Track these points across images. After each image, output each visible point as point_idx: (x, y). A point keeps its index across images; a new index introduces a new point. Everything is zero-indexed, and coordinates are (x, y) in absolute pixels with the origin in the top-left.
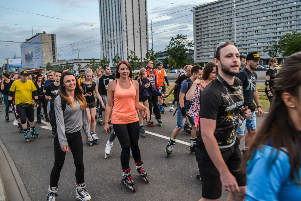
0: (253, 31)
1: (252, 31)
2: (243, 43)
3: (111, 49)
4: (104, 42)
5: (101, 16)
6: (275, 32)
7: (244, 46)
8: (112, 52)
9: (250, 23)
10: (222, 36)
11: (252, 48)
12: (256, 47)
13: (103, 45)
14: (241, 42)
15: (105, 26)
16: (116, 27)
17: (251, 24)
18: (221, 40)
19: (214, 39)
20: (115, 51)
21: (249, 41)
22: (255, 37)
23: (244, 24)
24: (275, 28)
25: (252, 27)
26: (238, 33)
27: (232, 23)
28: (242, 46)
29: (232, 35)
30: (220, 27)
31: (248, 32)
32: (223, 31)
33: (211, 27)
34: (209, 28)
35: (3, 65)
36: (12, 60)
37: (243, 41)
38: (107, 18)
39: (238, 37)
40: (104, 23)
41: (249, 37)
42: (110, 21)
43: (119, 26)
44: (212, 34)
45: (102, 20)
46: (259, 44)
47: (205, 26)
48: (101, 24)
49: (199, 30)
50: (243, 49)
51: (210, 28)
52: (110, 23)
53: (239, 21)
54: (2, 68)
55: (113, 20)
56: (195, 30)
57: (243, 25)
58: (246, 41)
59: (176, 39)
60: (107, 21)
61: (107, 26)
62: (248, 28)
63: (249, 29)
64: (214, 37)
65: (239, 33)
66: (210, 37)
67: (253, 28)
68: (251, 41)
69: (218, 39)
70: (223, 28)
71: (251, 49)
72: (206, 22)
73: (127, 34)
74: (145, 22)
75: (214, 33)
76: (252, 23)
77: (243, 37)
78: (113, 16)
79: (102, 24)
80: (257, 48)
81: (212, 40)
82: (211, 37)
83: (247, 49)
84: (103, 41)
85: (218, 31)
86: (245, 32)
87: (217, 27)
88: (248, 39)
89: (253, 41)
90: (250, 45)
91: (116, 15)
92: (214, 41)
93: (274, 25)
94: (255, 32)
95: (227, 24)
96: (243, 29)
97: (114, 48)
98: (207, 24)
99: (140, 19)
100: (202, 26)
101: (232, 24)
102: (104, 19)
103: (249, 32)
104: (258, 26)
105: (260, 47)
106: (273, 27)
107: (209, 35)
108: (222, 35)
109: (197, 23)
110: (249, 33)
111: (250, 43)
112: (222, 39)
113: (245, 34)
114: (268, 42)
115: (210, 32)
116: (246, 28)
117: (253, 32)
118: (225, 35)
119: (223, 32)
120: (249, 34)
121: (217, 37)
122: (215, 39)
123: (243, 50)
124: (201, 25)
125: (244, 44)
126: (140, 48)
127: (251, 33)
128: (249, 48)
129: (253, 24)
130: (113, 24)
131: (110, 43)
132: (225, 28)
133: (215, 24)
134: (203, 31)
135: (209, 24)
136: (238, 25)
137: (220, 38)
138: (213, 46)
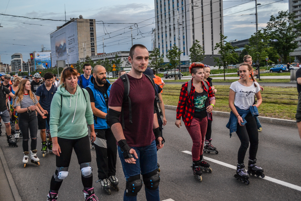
3: (170, 38)
4: (160, 27)
8: (171, 41)
13: (158, 32)
15: (161, 7)
16: (178, 6)
20: (175, 40)
35: (28, 60)
36: (40, 53)
40: (161, 2)
43: (182, 5)
48: (156, 3)
52: (169, 2)
54: (28, 64)
56: (292, 8)
59: (277, 18)
61: (165, 5)
73: (193, 16)
79: (157, 3)
84: (158, 27)
97: (175, 35)
126: (211, 35)
131: (168, 29)
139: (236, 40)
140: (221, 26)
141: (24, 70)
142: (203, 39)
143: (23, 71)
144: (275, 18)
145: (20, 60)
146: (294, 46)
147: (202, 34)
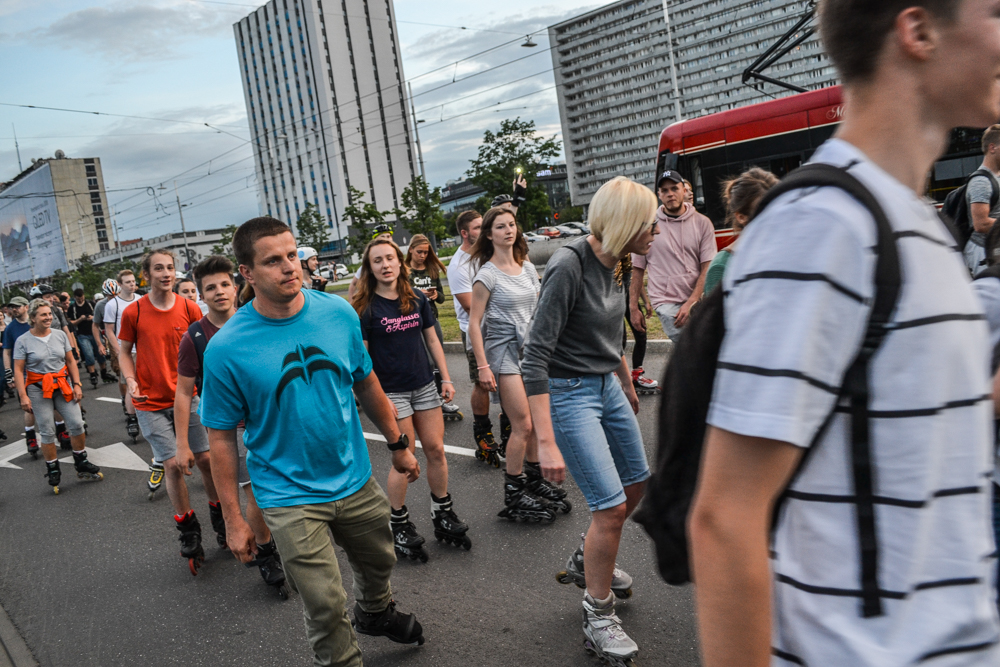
3: (293, 189)
4: (267, 167)
5: (246, 82)
8: (296, 198)
9: (737, 61)
10: (652, 110)
13: (264, 177)
15: (263, 116)
16: (303, 113)
17: (739, 65)
18: (649, 123)
19: (626, 123)
20: (305, 194)
23: (718, 66)
24: (817, 70)
26: (702, 97)
27: (678, 65)
30: (641, 83)
31: (731, 90)
32: (654, 94)
33: (615, 84)
34: (607, 88)
38: (268, 87)
40: (261, 104)
42: (279, 96)
43: (312, 109)
44: (617, 107)
45: (251, 96)
47: (594, 83)
48: (250, 109)
49: (577, 97)
51: (610, 89)
52: (280, 104)
53: (701, 58)
55: (288, 91)
56: (564, 100)
57: (714, 68)
59: (500, 135)
60: (269, 96)
61: (272, 112)
62: (731, 78)
63: (736, 82)
64: (627, 117)
65: (706, 96)
66: (614, 119)
69: (641, 122)
70: (653, 85)
72: (595, 72)
73: (341, 135)
74: (397, 87)
75: (625, 105)
76: (741, 60)
78: (286, 78)
79: (253, 108)
81: (621, 126)
82: (618, 118)
84: (262, 165)
85: (636, 96)
86: (724, 92)
87: (633, 84)
91: (296, 73)
92: (629, 128)
93: (813, 61)
94: (756, 88)
95: (665, 69)
96: (716, 81)
97: (303, 183)
98: (600, 75)
99: (377, 79)
100: (584, 83)
101: (679, 68)
102: (259, 92)
103: (734, 89)
106: (810, 68)
107: (611, 111)
108: (651, 107)
109: (568, 75)
110: (735, 93)
112: (653, 122)
113: (722, 96)
115: (612, 101)
116: (726, 79)
118: (662, 107)
119: (654, 97)
121: (638, 116)
122: (631, 122)
124: (579, 82)
126: (388, 174)
130: (290, 105)
131: (286, 170)
132: (659, 83)
133: (625, 75)
134: (589, 99)
135: (605, 76)
136: (699, 72)
137: (647, 118)
138: (628, 146)
139: (460, 179)
140: (409, 151)
142: (371, 185)
147: (366, 175)
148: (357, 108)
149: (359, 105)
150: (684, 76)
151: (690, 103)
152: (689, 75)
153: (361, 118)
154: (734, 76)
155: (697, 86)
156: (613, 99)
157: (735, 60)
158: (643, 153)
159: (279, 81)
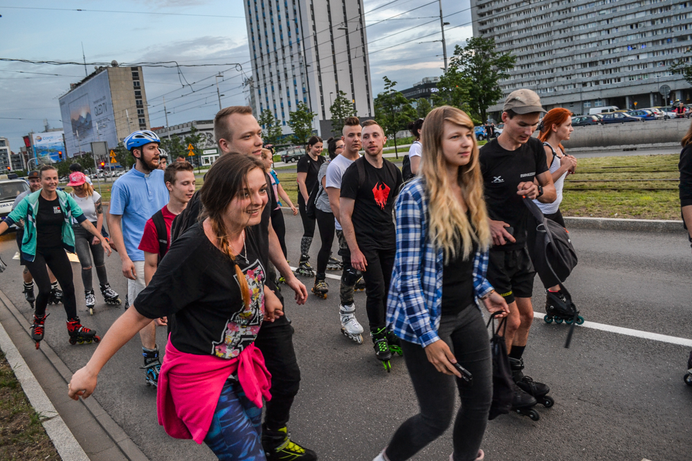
0: (627, 25)
1: (622, 26)
2: (599, 57)
3: (280, 93)
4: (261, 76)
5: (248, 13)
6: (683, 25)
7: (603, 63)
8: (281, 99)
9: (618, 6)
10: (546, 42)
11: (624, 67)
12: (634, 65)
13: (258, 83)
14: (595, 54)
15: (260, 39)
16: (290, 37)
17: (619, 10)
18: (544, 53)
19: (525, 52)
20: (288, 97)
21: (615, 51)
22: (632, 39)
23: (602, 10)
24: (683, 14)
25: (622, 16)
26: (587, 34)
27: (570, 9)
28: (600, 63)
29: (572, 40)
30: (540, 21)
31: (611, 28)
32: (549, 30)
33: (518, 22)
34: (512, 25)
35: (21, 148)
36: (42, 135)
37: (601, 51)
38: (264, 18)
39: (588, 43)
40: (259, 30)
41: (615, 41)
42: (272, 24)
43: (297, 33)
44: (520, 40)
45: (251, 24)
46: (642, 57)
47: (502, 22)
48: (250, 33)
49: (488, 31)
50: (603, 71)
51: (515, 26)
52: (273, 30)
53: (589, 3)
54: (21, 157)
55: (280, 21)
56: (477, 33)
57: (599, 11)
58: (609, 50)
60: (265, 24)
61: (266, 36)
62: (611, 19)
63: (615, 22)
64: (526, 47)
65: (591, 33)
66: (516, 49)
67: (624, 19)
68: (621, 49)
69: (537, 52)
70: (549, 24)
71: (622, 70)
72: (503, 13)
73: (318, 53)
74: (358, 19)
75: (525, 38)
76: (621, 6)
77: (600, 41)
78: (278, 11)
79: (252, 33)
80: (636, 67)
81: (522, 54)
82: (519, 48)
83: (611, 70)
84: (257, 74)
85: (534, 31)
86: (606, 30)
87: (533, 22)
88: (614, 47)
89: (626, 49)
90: (619, 60)
91: (286, 7)
92: (527, 56)
93: (680, 7)
94: (632, 27)
95: (559, 12)
96: (599, 21)
97: (288, 88)
98: (507, 16)
99: (345, 13)
100: (495, 21)
101: (570, 11)
102: (258, 21)
103: (614, 27)
104: (638, 12)
105: (645, 65)
106: (677, 13)
107: (514, 42)
108: (546, 40)
109: (482, 15)
110: (614, 31)
111: (618, 55)
112: (547, 51)
113: (604, 34)
114: (666, 50)
115: (515, 35)
116: (608, 20)
117: (625, 29)
118: (555, 40)
119: (548, 33)
120: (614, 33)
121: (535, 47)
122: (529, 51)
123: (600, 73)
124: (491, 20)
125: (603, 58)
126: (350, 84)
127: (620, 30)
128: (615, 69)
129: (623, 9)
130: (281, 31)
131: (275, 79)
132: (554, 22)
133: (527, 16)
134: (498, 33)
135: (511, 16)
136: (586, 14)
137: (542, 48)
138: (526, 69)
140: (365, 68)
141: (15, 167)
143: (14, 169)
144: (461, 50)
145: (6, 150)
146: (496, 94)
147: (334, 83)
148: (330, 34)
149: (331, 32)
150: (574, 17)
151: (578, 38)
152: (578, 16)
153: (332, 41)
154: (614, 17)
155: (584, 25)
156: (517, 33)
157: (616, 5)
158: (537, 74)
159: (273, 13)
